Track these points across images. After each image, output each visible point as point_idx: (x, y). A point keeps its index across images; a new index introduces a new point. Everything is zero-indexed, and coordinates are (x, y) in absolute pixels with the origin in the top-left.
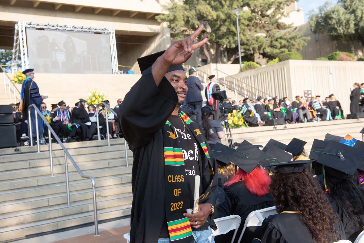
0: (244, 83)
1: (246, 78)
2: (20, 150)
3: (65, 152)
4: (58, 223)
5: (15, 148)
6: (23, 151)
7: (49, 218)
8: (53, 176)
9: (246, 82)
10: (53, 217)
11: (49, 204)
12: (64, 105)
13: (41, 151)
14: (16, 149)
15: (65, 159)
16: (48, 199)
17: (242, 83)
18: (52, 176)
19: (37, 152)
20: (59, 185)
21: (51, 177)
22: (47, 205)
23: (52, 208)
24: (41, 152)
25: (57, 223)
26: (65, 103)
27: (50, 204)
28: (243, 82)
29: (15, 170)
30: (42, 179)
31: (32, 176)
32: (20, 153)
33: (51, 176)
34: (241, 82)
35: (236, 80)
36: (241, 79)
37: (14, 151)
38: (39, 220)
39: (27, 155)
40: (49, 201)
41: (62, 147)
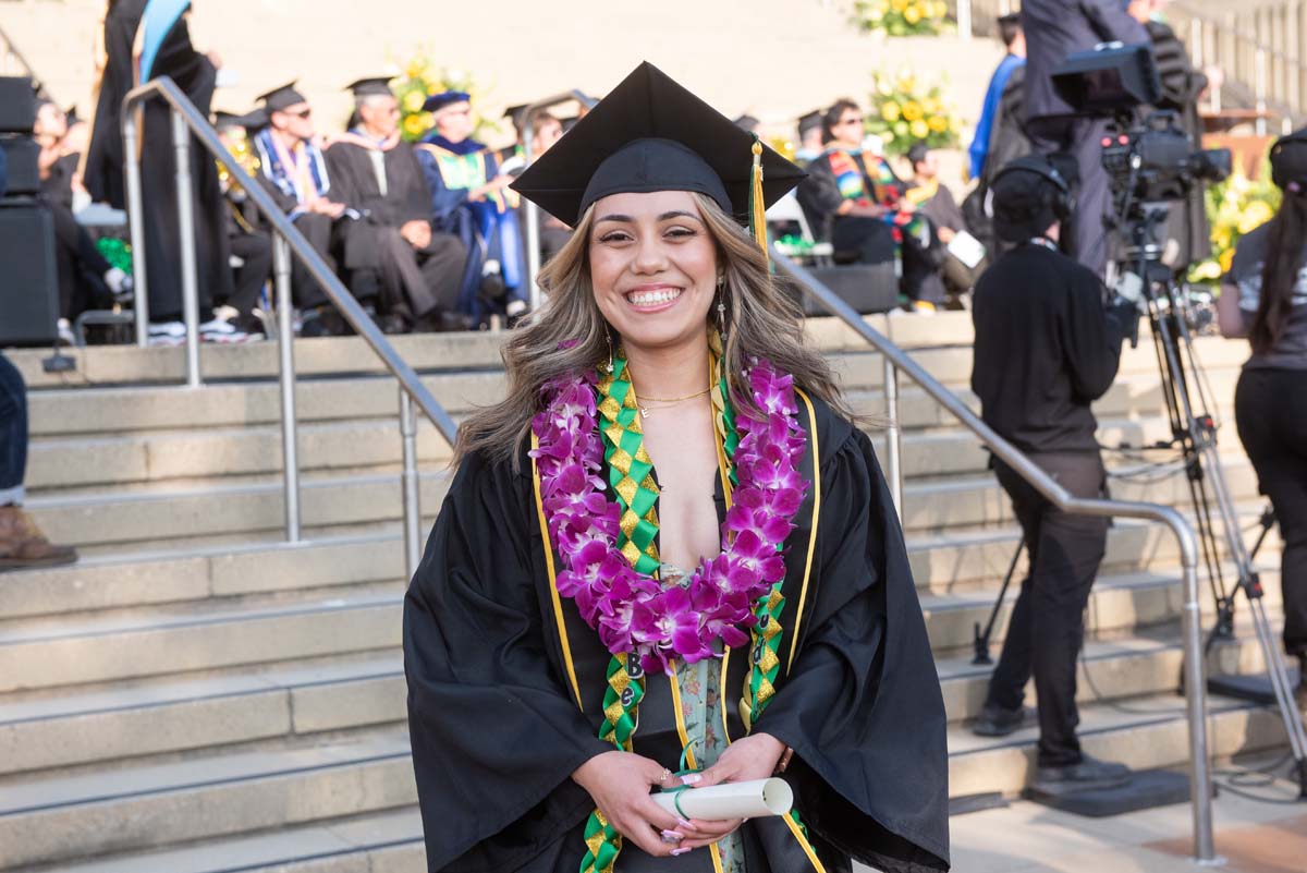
0: (1258, 45)
1: (1271, 14)
2: (79, 364)
3: (403, 387)
4: (370, 860)
5: (48, 353)
6: (95, 376)
7: (307, 816)
8: (300, 537)
9: (1265, 39)
10: (329, 811)
11: (292, 724)
12: (299, 108)
13: (207, 381)
14: (57, 357)
15: (404, 436)
16: (289, 688)
17: (1242, 45)
18: (294, 542)
19: (183, 381)
20: (339, 603)
21: (283, 544)
22: (283, 728)
23: (311, 747)
24: (204, 388)
25: (362, 856)
26: (301, 100)
27: (304, 724)
28: (1251, 33)
29: (63, 488)
30: (236, 554)
31: (170, 532)
32: (75, 387)
33: (287, 539)
34: (1237, 40)
35: (1209, 28)
36: (1236, 22)
37: (39, 367)
38: (240, 828)
39: (127, 400)
40: (298, 705)
41: (382, 358)
